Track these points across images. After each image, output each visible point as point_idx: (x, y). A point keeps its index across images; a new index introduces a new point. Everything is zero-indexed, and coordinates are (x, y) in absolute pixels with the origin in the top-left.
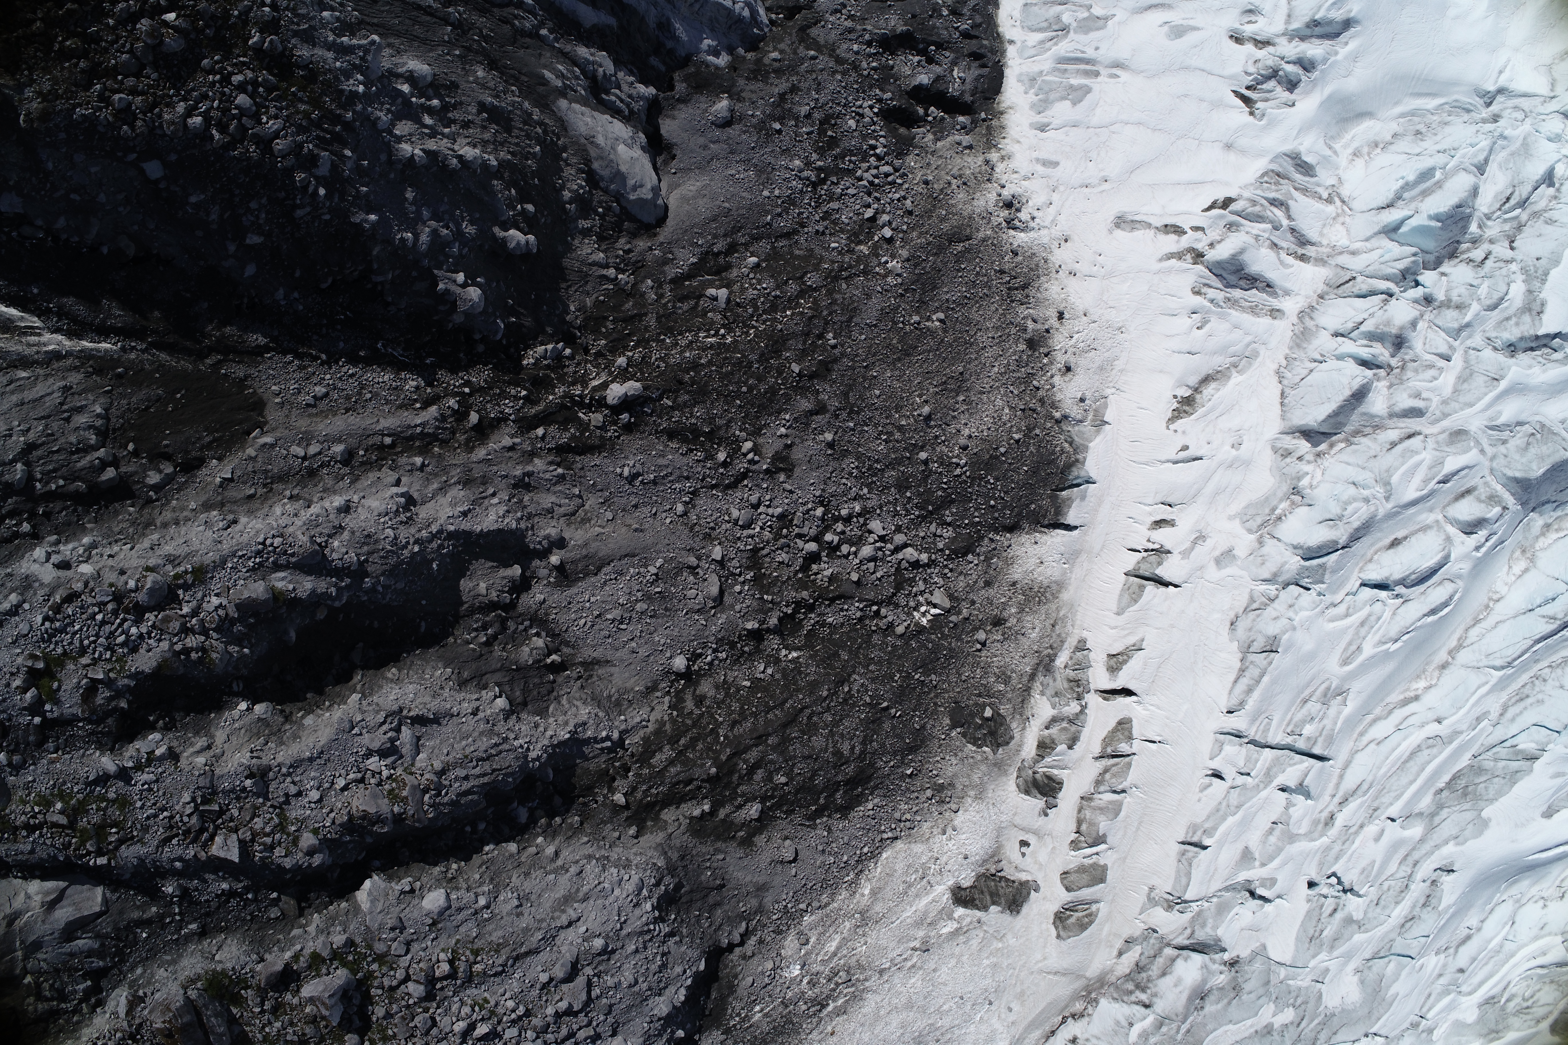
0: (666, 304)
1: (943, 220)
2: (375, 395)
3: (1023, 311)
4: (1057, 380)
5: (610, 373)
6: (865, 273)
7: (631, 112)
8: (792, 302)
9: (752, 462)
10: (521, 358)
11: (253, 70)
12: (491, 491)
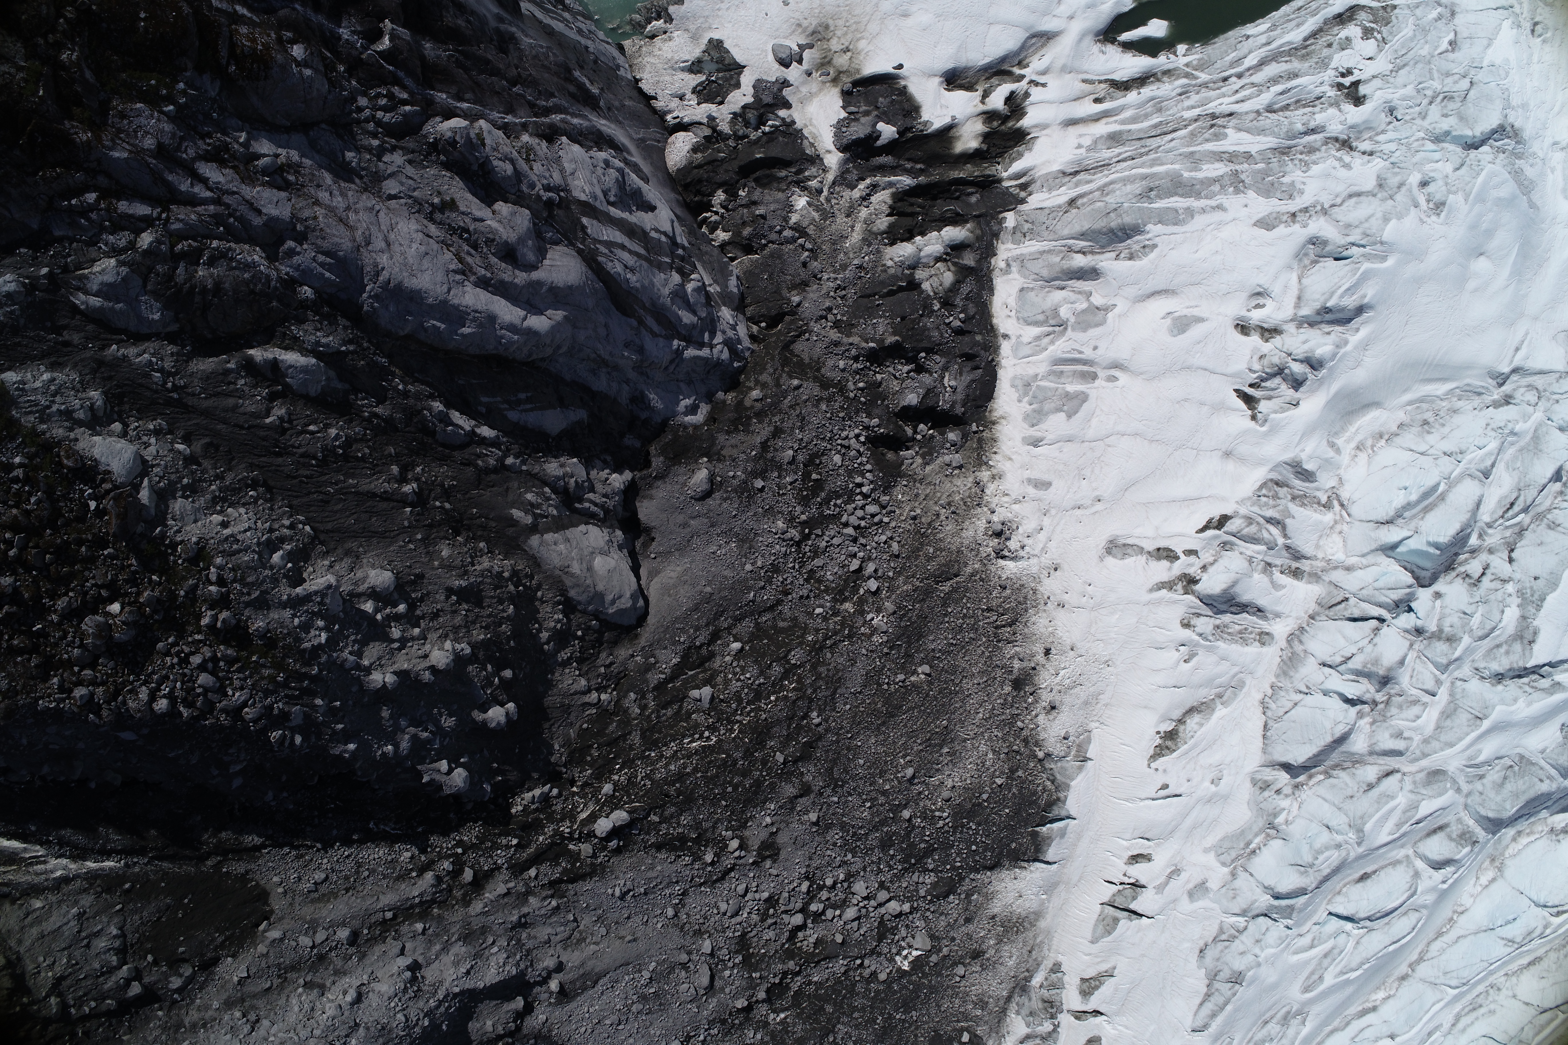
0: (649, 716)
1: (929, 559)
2: (372, 872)
3: (1010, 651)
4: (1041, 719)
5: (598, 801)
6: (850, 637)
7: (606, 511)
8: (777, 686)
9: (740, 858)
10: (509, 806)
11: (210, 646)
12: (490, 940)
